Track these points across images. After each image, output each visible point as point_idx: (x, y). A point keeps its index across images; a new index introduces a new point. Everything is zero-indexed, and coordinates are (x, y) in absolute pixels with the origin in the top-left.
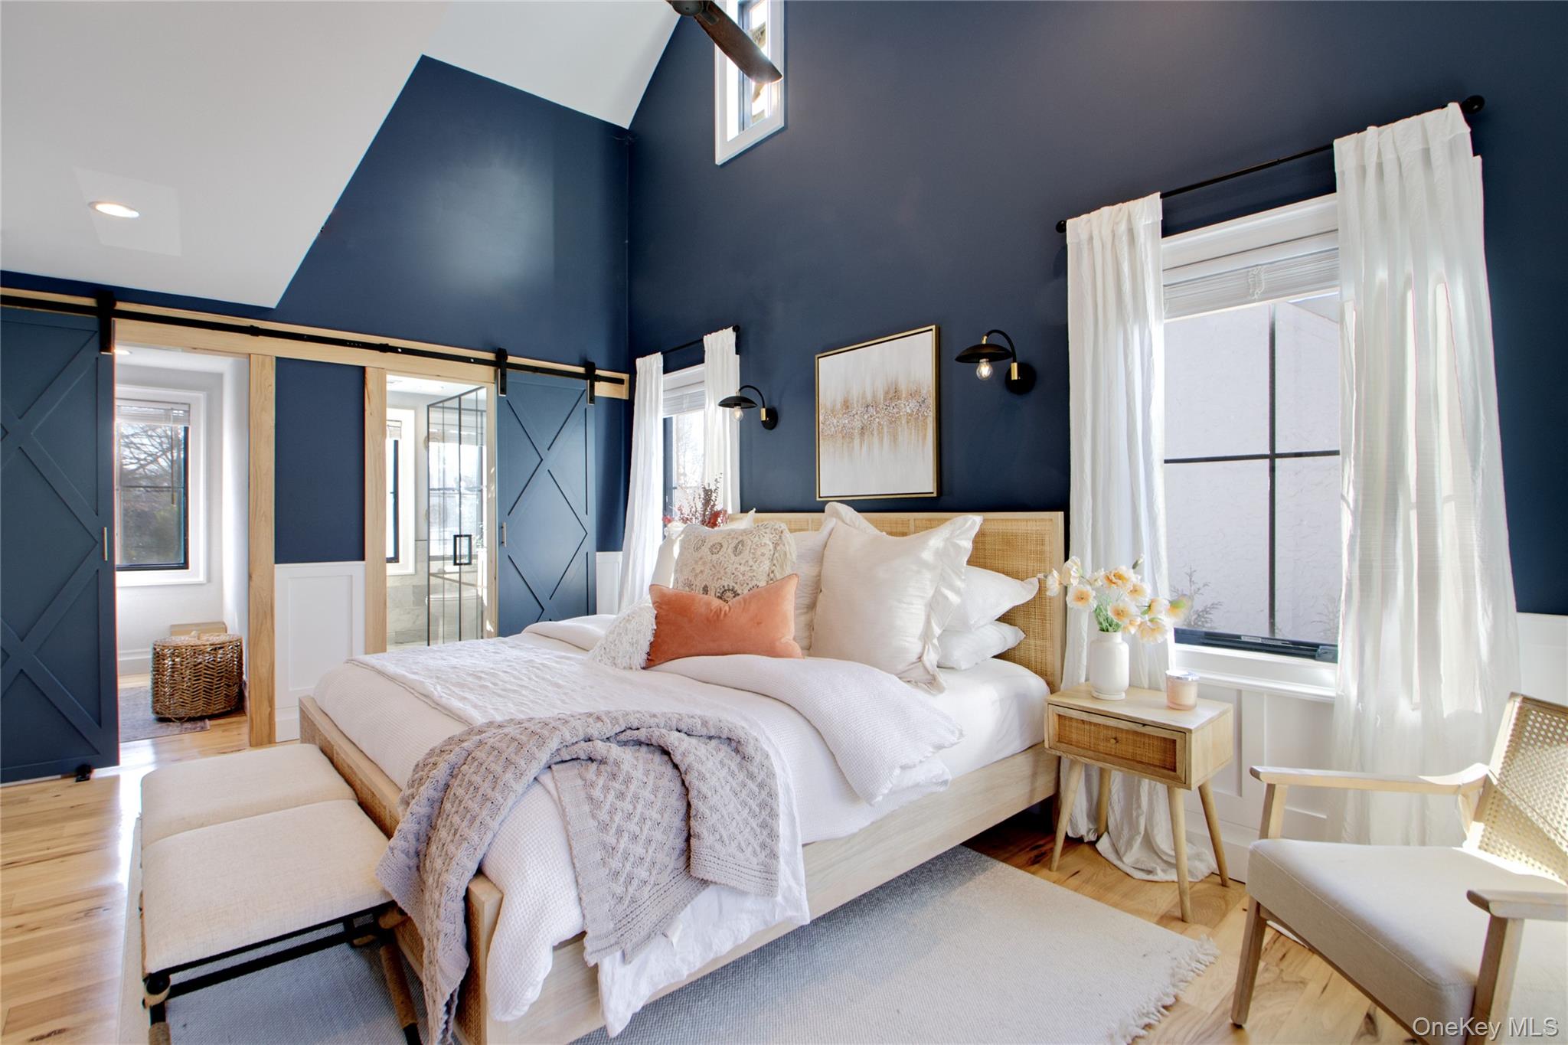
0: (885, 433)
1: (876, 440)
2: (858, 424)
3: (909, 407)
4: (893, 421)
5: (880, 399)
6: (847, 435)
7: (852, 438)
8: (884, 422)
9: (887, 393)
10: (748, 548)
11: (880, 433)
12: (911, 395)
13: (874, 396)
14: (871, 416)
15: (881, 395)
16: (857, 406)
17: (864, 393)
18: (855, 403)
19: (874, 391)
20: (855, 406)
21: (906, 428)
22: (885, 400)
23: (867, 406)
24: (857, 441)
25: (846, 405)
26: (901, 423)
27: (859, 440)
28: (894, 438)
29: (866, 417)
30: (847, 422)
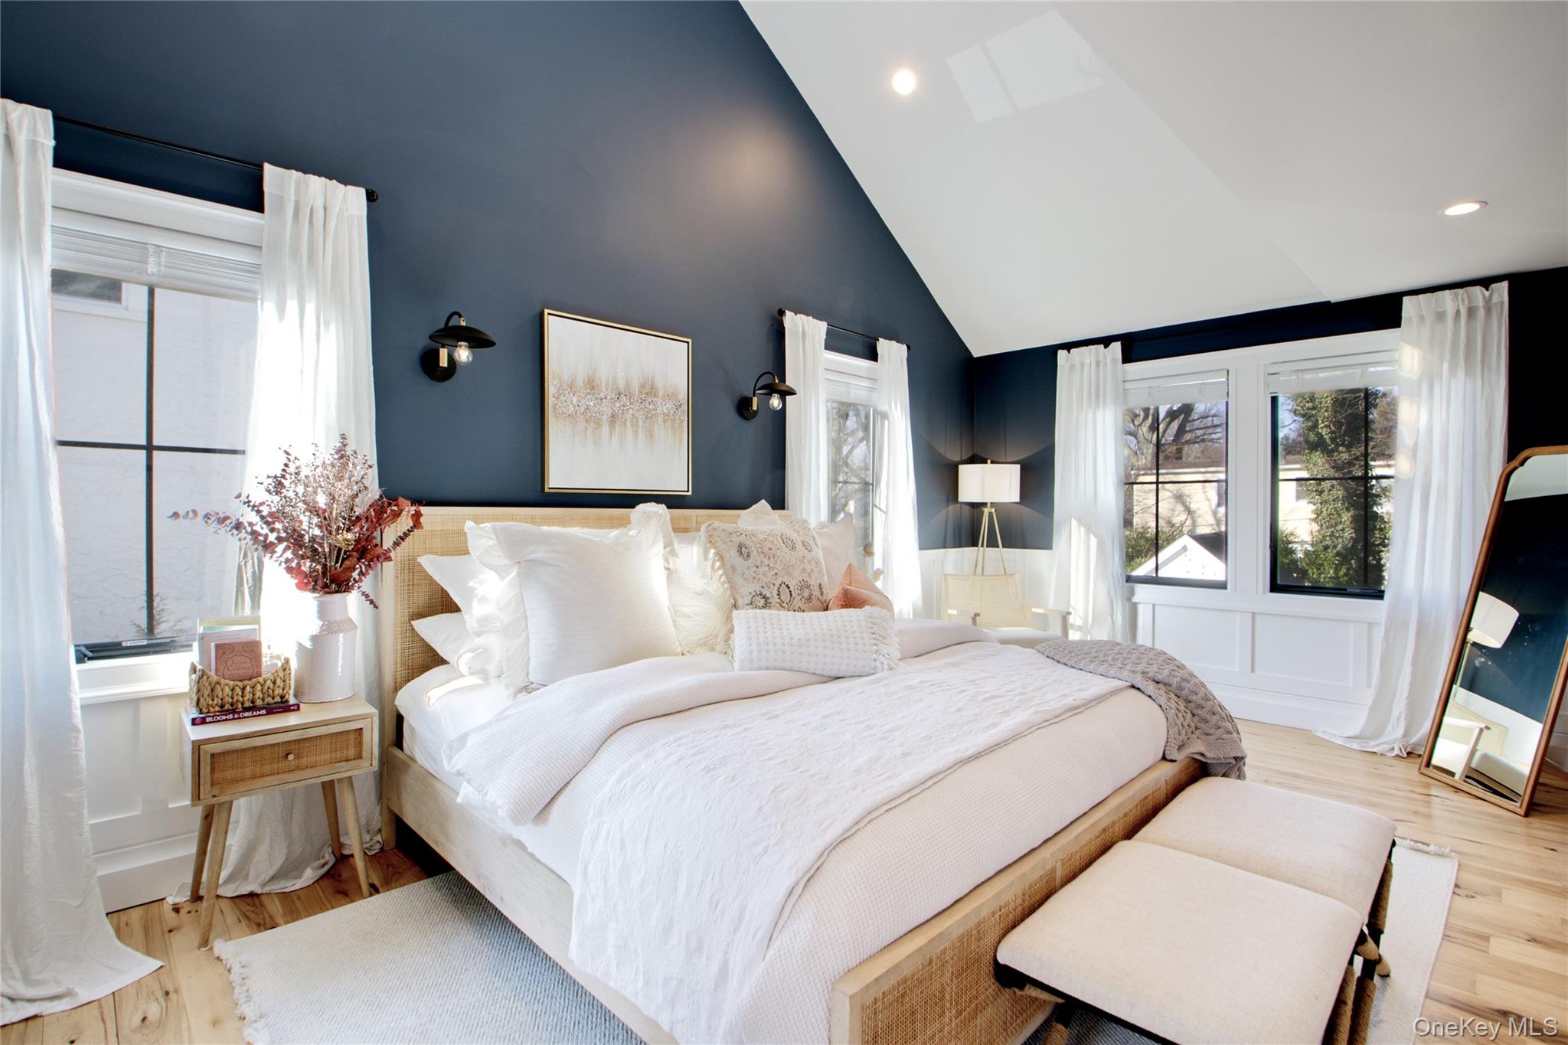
0: (640, 427)
1: (629, 431)
2: (606, 409)
3: (667, 407)
4: (649, 417)
5: (635, 391)
6: (592, 419)
7: (599, 424)
8: (640, 416)
9: (642, 386)
10: (754, 548)
11: (635, 425)
12: (668, 396)
13: (628, 385)
14: (624, 406)
15: (635, 386)
16: (607, 389)
17: (615, 378)
18: (603, 384)
19: (627, 381)
20: (604, 389)
21: (662, 426)
22: (640, 392)
23: (619, 394)
24: (605, 429)
25: (591, 385)
26: (658, 421)
27: (608, 428)
28: (650, 434)
29: (617, 405)
30: (591, 404)
